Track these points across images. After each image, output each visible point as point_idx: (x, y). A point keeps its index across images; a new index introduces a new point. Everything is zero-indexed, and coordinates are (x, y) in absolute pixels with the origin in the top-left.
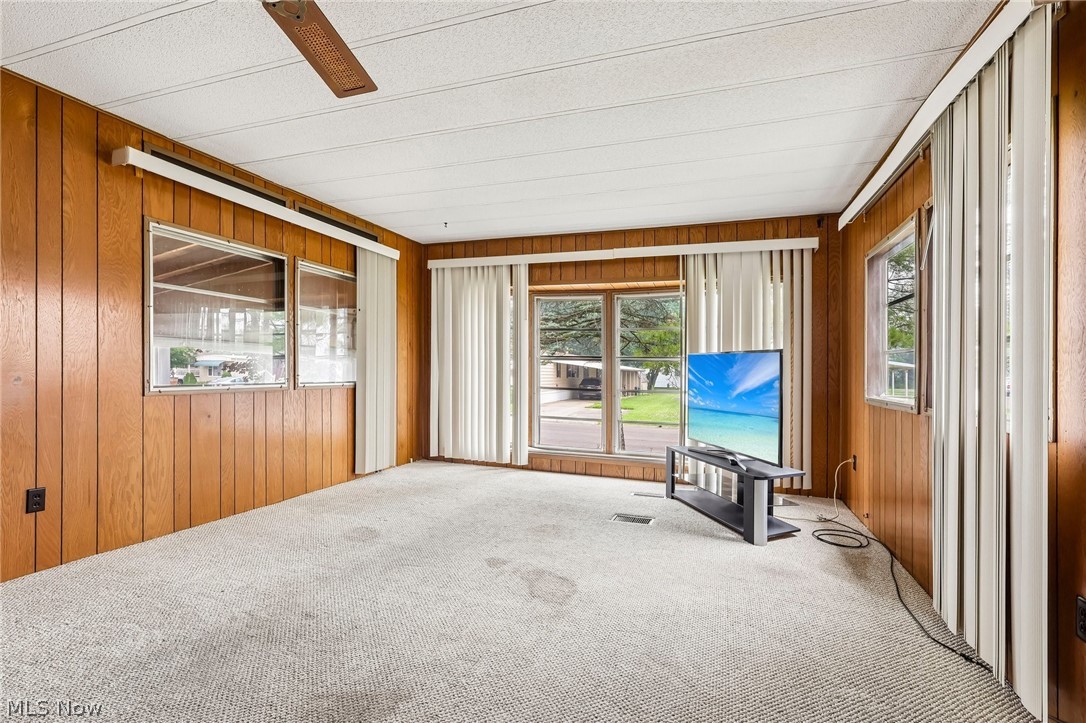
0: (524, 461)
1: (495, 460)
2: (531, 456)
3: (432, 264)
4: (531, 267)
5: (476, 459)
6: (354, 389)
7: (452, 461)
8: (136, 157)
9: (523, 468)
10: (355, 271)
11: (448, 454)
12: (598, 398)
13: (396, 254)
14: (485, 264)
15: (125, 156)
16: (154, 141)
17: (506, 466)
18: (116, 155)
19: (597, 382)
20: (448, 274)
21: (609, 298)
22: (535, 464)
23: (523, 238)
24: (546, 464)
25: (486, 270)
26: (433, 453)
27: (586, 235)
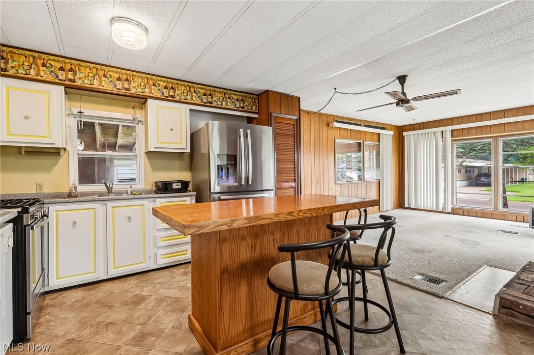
0: (450, 211)
1: (435, 209)
2: (453, 209)
3: (405, 134)
4: (452, 131)
5: (426, 209)
6: (379, 182)
7: (414, 209)
8: (336, 125)
9: (448, 213)
10: (379, 141)
11: (413, 206)
12: (489, 185)
13: (392, 133)
14: (430, 132)
15: (333, 124)
16: (336, 118)
17: (440, 212)
18: (330, 124)
19: (488, 175)
20: (412, 137)
21: (495, 141)
22: (454, 212)
23: (448, 119)
24: (461, 212)
25: (430, 134)
26: (406, 206)
27: (482, 114)
